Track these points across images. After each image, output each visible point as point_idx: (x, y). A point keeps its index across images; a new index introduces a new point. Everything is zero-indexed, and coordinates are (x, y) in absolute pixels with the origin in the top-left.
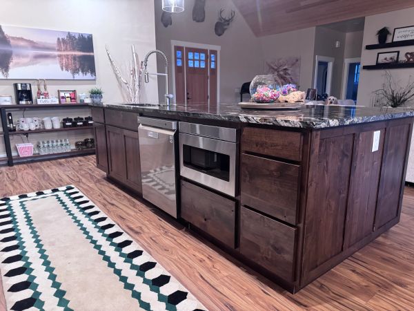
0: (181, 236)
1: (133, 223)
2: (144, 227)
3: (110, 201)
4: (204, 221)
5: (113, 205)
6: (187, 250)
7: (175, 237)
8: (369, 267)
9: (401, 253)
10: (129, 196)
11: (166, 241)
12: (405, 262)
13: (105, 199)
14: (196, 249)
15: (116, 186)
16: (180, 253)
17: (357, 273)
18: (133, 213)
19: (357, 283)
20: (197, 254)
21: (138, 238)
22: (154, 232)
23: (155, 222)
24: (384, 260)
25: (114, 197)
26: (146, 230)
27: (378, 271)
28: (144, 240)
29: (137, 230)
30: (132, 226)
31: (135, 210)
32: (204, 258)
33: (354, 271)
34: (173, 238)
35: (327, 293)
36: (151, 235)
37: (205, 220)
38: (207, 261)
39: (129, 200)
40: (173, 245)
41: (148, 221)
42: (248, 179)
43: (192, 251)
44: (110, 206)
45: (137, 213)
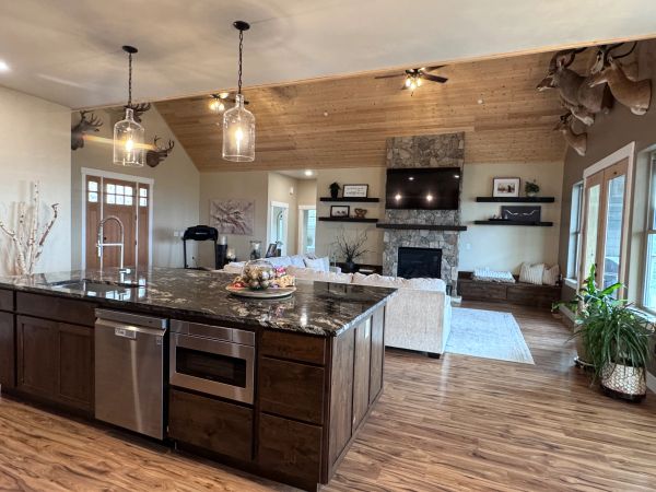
0: (169, 461)
1: (88, 460)
2: (109, 462)
3: (28, 432)
4: (206, 437)
5: (38, 437)
6: (184, 478)
7: (162, 465)
8: (370, 444)
9: (389, 423)
10: (59, 419)
11: (151, 474)
12: (395, 432)
13: (17, 430)
14: (196, 474)
15: (26, 404)
16: (179, 485)
17: (363, 454)
18: (81, 445)
19: (364, 464)
20: (200, 479)
21: (107, 479)
22: (129, 465)
23: (121, 450)
24: (379, 433)
25: (33, 423)
26: (115, 465)
27: (377, 446)
28: (118, 480)
29: (101, 468)
30: (91, 465)
31: (82, 438)
32: (212, 482)
33: (359, 452)
34: (159, 467)
35: (344, 482)
36: (126, 471)
37: (209, 435)
38: (216, 484)
39: (64, 425)
40: (163, 476)
41: (111, 451)
42: (269, 383)
43: (192, 478)
44: (34, 440)
45: (86, 442)
